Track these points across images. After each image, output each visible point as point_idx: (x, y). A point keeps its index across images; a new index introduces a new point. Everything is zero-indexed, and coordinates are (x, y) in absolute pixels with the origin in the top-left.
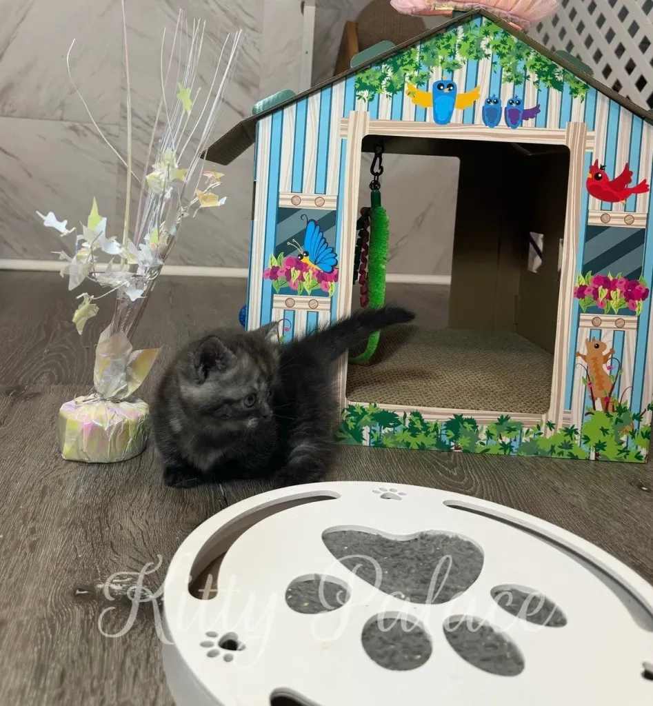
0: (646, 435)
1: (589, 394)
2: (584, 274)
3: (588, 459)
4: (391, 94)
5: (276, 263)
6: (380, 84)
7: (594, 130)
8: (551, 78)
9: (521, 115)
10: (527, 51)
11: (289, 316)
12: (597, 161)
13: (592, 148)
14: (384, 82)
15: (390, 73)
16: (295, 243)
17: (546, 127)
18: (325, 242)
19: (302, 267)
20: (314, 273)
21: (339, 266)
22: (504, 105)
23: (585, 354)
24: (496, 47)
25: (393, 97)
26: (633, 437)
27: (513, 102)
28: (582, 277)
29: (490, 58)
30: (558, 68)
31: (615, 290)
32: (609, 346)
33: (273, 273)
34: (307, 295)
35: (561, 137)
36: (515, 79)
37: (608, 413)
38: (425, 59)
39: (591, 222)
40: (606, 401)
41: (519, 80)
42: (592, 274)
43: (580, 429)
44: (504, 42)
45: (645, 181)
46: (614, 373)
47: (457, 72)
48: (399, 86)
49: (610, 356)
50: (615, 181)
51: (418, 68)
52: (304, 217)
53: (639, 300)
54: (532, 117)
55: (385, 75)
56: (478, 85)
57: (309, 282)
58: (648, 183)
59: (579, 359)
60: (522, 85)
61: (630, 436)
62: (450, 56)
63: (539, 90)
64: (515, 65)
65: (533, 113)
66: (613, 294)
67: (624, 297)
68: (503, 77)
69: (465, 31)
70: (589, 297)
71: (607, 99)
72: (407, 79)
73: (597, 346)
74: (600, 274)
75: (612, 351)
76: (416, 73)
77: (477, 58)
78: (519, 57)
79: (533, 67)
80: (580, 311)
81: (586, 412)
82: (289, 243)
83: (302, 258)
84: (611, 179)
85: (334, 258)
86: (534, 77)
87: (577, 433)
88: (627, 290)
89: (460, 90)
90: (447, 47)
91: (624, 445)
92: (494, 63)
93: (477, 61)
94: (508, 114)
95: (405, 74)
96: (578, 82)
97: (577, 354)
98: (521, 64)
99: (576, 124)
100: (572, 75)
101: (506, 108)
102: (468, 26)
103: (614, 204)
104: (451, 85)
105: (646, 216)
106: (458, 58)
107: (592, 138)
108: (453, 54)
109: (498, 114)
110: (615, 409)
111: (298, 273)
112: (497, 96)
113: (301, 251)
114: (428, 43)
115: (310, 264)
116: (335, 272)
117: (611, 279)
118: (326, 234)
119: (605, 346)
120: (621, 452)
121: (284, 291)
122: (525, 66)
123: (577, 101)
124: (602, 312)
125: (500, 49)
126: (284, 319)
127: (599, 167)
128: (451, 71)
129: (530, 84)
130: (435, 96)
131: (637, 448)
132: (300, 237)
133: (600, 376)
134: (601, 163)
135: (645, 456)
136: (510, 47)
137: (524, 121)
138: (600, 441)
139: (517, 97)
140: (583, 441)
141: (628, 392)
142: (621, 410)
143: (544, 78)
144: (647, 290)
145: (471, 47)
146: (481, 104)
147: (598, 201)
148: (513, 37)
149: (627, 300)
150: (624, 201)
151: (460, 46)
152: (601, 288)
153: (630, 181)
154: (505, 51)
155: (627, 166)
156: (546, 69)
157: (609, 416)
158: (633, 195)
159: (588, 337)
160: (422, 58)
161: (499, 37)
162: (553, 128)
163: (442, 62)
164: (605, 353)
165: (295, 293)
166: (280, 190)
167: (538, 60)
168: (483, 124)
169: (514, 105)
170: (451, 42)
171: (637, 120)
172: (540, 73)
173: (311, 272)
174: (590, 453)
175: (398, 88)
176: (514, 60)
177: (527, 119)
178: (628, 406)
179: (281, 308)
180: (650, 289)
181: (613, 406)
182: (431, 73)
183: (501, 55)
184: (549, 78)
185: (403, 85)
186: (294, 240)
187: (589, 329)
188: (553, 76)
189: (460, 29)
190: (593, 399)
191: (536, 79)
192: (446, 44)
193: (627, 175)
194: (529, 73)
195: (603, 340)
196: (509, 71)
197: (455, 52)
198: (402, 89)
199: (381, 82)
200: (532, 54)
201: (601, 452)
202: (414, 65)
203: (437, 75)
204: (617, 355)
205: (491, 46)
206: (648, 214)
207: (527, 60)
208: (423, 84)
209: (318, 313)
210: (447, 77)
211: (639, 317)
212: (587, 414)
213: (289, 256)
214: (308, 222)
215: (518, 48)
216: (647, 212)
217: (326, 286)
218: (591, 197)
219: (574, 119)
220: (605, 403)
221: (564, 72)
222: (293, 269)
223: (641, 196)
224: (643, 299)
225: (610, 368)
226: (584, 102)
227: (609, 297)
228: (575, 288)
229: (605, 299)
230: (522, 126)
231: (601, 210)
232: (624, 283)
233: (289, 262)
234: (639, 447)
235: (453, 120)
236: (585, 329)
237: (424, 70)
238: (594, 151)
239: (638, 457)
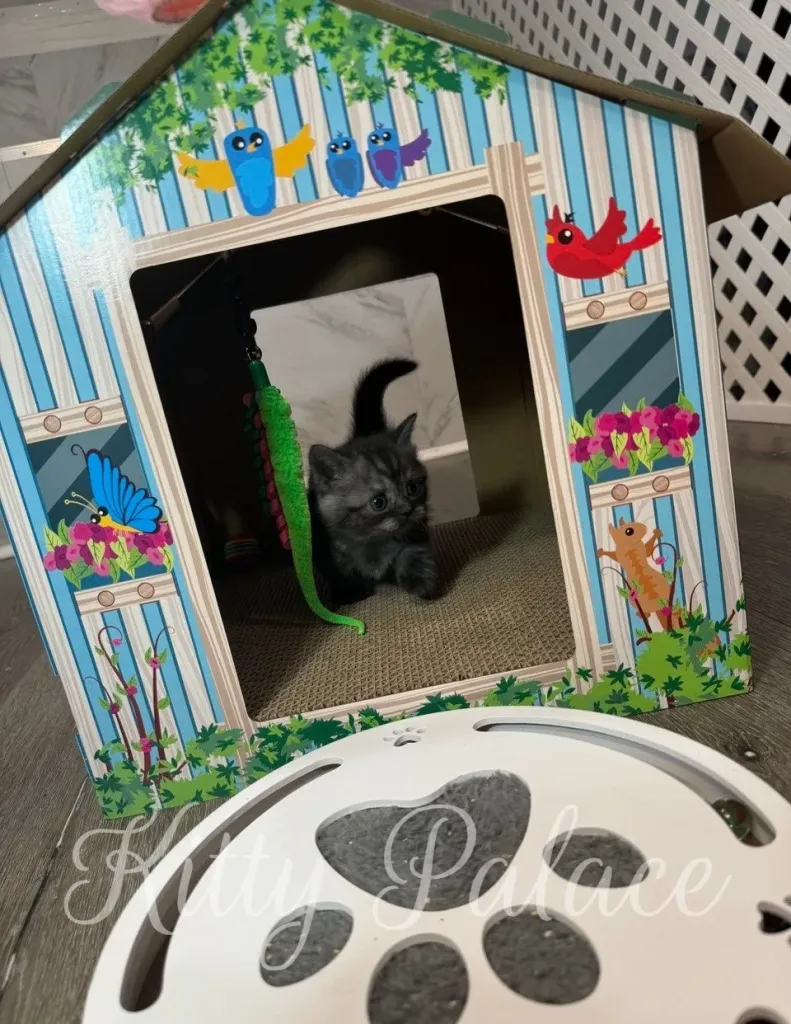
0: (744, 650)
1: (634, 610)
2: (580, 419)
3: (658, 709)
4: (153, 182)
5: (58, 541)
6: (127, 169)
7: (536, 150)
8: (434, 71)
9: (398, 158)
10: (375, 29)
11: (113, 619)
12: (556, 209)
13: (541, 187)
14: (133, 164)
15: (138, 143)
16: (76, 499)
17: (448, 169)
18: (128, 483)
19: (105, 536)
20: (128, 540)
21: (167, 515)
22: (363, 147)
23: (613, 548)
24: (316, 37)
25: (158, 187)
26: (723, 658)
27: (377, 137)
28: (577, 425)
29: (312, 63)
30: (439, 46)
31: (639, 430)
32: (651, 526)
33: (60, 559)
34: (130, 578)
35: (482, 181)
36: (368, 92)
37: (673, 631)
38: (194, 97)
39: (573, 323)
40: (666, 615)
41: (376, 92)
42: (594, 415)
43: (633, 667)
44: (327, 24)
45: (651, 222)
46: (670, 565)
47: (259, 107)
48: (164, 163)
49: (656, 542)
50: (597, 236)
51: (185, 119)
52: (76, 449)
53: (685, 437)
54: (419, 158)
55: (131, 149)
56: (305, 121)
57: (125, 556)
58: (658, 224)
59: (605, 561)
60: (385, 101)
61: (718, 658)
62: (237, 79)
63: (418, 101)
64: (361, 63)
65: (418, 150)
66: (637, 438)
67: (658, 440)
68: (346, 93)
69: (250, 22)
70: (597, 456)
71: (547, 83)
72: (173, 145)
73: (631, 532)
74: (610, 409)
75: (658, 533)
76: (186, 130)
77: (288, 69)
78: (364, 45)
79: (394, 58)
80: (588, 482)
81: (636, 639)
82: (67, 502)
83: (98, 520)
84: (588, 235)
85: (154, 505)
86: (401, 78)
87: (630, 675)
88: (661, 426)
89: (276, 140)
90: (227, 62)
91: (710, 674)
92: (321, 71)
93: (289, 74)
94: (374, 162)
95: (167, 137)
96: (485, 65)
97: (598, 553)
98: (371, 57)
99: (501, 147)
100: (470, 53)
101: (368, 153)
102: (252, 10)
103: (605, 279)
104: (256, 135)
105: (665, 286)
106: (254, 78)
107: (537, 167)
108: (241, 75)
109: (357, 166)
110: (684, 623)
111: (101, 546)
112: (346, 135)
113: (91, 507)
114: (189, 65)
115: (117, 526)
116: (163, 529)
117: (629, 413)
118: (126, 468)
119: (643, 529)
120: (707, 685)
121: (89, 583)
122: (380, 61)
123: (492, 103)
124: (625, 474)
125: (325, 39)
126: (106, 627)
127: (563, 218)
128: (247, 108)
129: (398, 94)
130: (234, 164)
131: (732, 672)
132: (83, 485)
133: (647, 579)
134: (564, 210)
135: (747, 682)
136: (342, 29)
137: (407, 169)
138: (670, 678)
139: (381, 125)
140: (643, 685)
141: (700, 591)
142: (693, 622)
143: (422, 75)
144: (696, 416)
145: (270, 50)
146: (320, 157)
147: (575, 283)
148: (341, 8)
149: (664, 442)
150: (621, 270)
151: (249, 55)
152: (614, 434)
153: (624, 229)
154: (334, 42)
155: (613, 203)
156: (420, 56)
157: (676, 635)
158: (635, 254)
159: (612, 521)
160: (186, 97)
161: (316, 17)
162: (462, 168)
163: (227, 94)
164: (645, 540)
165: (108, 581)
166: (19, 414)
167: (400, 41)
168: (336, 193)
169: (381, 143)
170: (231, 51)
171: (612, 109)
172: (411, 68)
173: (122, 539)
174: (658, 700)
175: (162, 167)
176: (355, 54)
177: (411, 164)
178: (704, 612)
179: (95, 611)
180: (700, 413)
181: (680, 619)
182: (212, 123)
183: (330, 51)
184: (431, 72)
185: (169, 159)
186: (74, 494)
187: (610, 508)
188: (436, 66)
189: (239, 19)
190: (644, 617)
191: (408, 81)
192: (222, 56)
193: (616, 219)
194: (391, 72)
195: (639, 520)
196: (352, 78)
197: (244, 68)
198: (170, 166)
199: (127, 164)
200: (386, 32)
201: (676, 693)
202: (177, 115)
203: (224, 122)
204: (668, 537)
205: (306, 39)
206: (669, 282)
207: (379, 47)
208: (205, 146)
209: (158, 603)
210: (245, 122)
211: (691, 465)
212: (639, 643)
213: (75, 523)
214: (87, 457)
215: (357, 27)
216: (666, 278)
217: (157, 556)
218: (561, 278)
219: (495, 142)
220: (665, 618)
221: (455, 53)
222: (90, 543)
223: (649, 252)
224: (693, 433)
225: (660, 561)
226: (505, 102)
227: (632, 446)
228: (570, 446)
229: (627, 452)
230: (405, 179)
231: (585, 296)
232: (654, 414)
233: (80, 533)
234: (736, 672)
235: (280, 202)
236: (603, 509)
237: (198, 119)
238: (546, 191)
239: (737, 685)
